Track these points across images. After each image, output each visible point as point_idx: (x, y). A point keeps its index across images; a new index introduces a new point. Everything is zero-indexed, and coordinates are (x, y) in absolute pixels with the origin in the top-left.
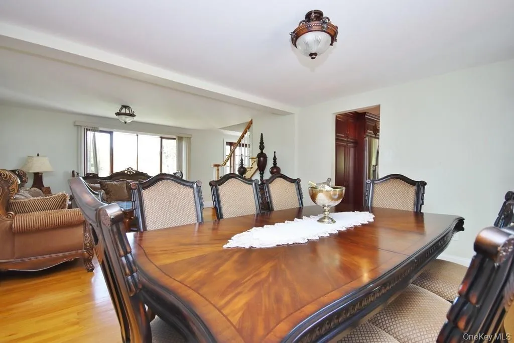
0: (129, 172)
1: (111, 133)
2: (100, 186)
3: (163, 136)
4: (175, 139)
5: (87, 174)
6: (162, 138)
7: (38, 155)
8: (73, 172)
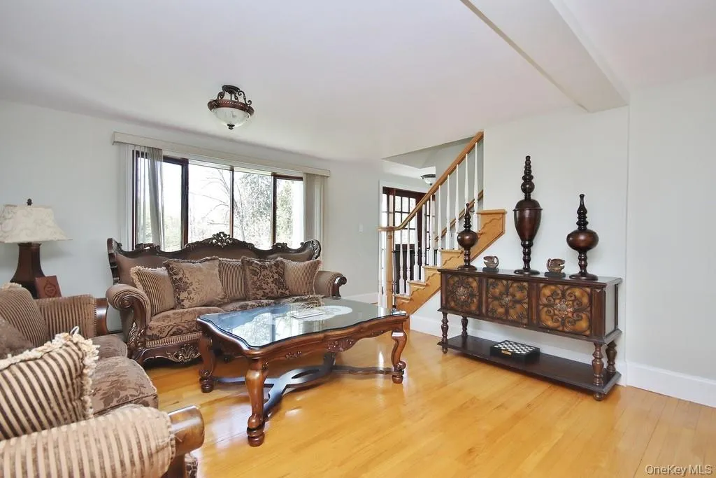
0: (220, 241)
1: (184, 163)
2: (166, 273)
3: (279, 172)
4: (300, 179)
5: (138, 246)
6: (276, 177)
7: (30, 203)
8: (110, 241)
